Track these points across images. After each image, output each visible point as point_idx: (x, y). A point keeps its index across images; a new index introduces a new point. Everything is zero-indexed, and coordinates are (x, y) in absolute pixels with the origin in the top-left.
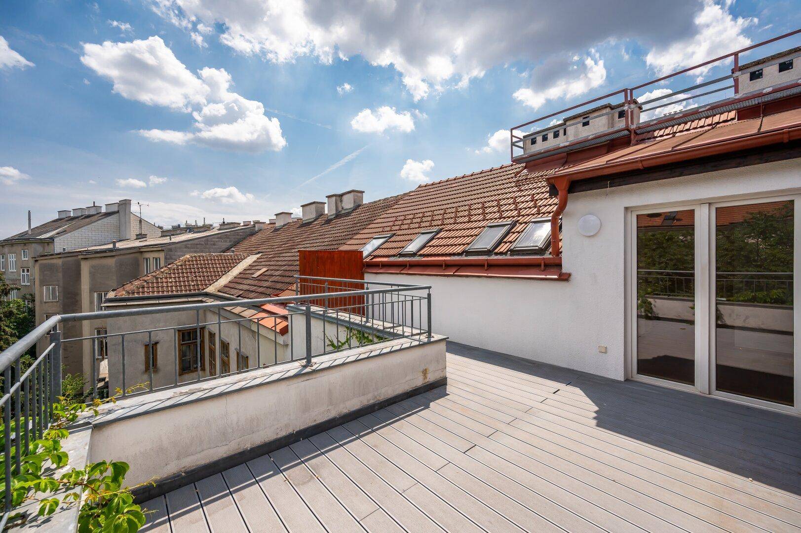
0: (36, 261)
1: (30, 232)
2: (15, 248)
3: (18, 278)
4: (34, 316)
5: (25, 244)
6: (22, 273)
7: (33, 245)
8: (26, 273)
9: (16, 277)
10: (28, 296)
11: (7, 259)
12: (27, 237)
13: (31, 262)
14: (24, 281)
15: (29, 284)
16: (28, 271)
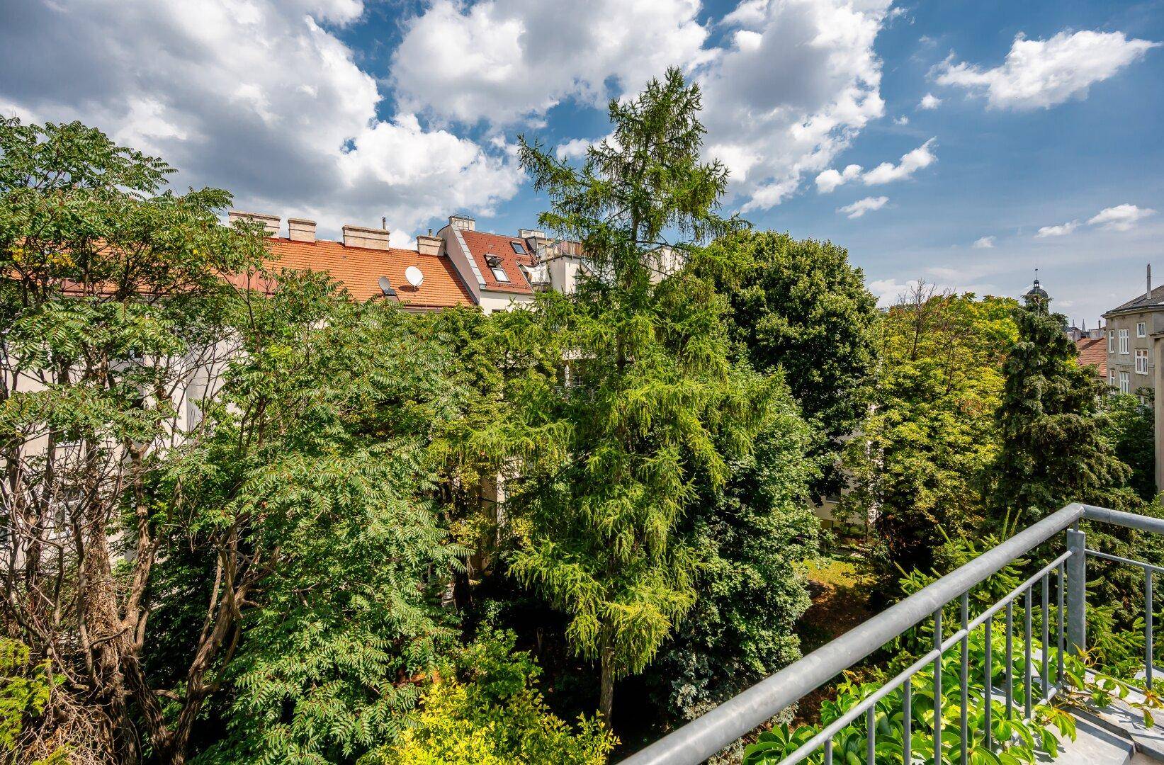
0: (1157, 340)
1: (1149, 297)
2: (1128, 321)
3: (1131, 363)
4: (1153, 422)
5: (1141, 315)
6: (1137, 357)
7: (1153, 314)
8: (1142, 357)
9: (1128, 362)
10: (1144, 391)
11: (1117, 337)
12: (1144, 303)
13: (1150, 341)
14: (1139, 369)
15: (1146, 373)
16: (1145, 353)
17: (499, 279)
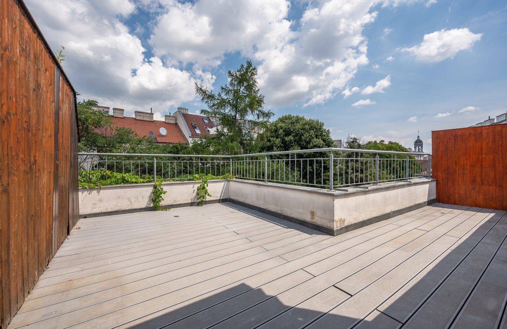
17: (197, 132)
